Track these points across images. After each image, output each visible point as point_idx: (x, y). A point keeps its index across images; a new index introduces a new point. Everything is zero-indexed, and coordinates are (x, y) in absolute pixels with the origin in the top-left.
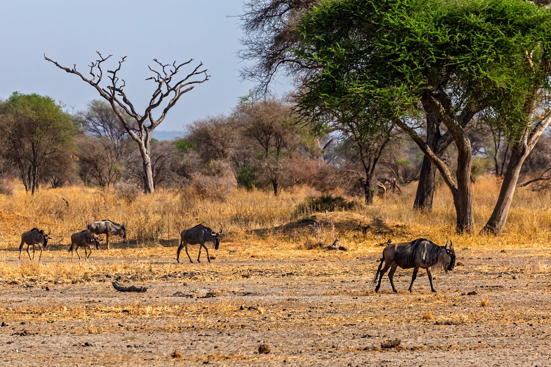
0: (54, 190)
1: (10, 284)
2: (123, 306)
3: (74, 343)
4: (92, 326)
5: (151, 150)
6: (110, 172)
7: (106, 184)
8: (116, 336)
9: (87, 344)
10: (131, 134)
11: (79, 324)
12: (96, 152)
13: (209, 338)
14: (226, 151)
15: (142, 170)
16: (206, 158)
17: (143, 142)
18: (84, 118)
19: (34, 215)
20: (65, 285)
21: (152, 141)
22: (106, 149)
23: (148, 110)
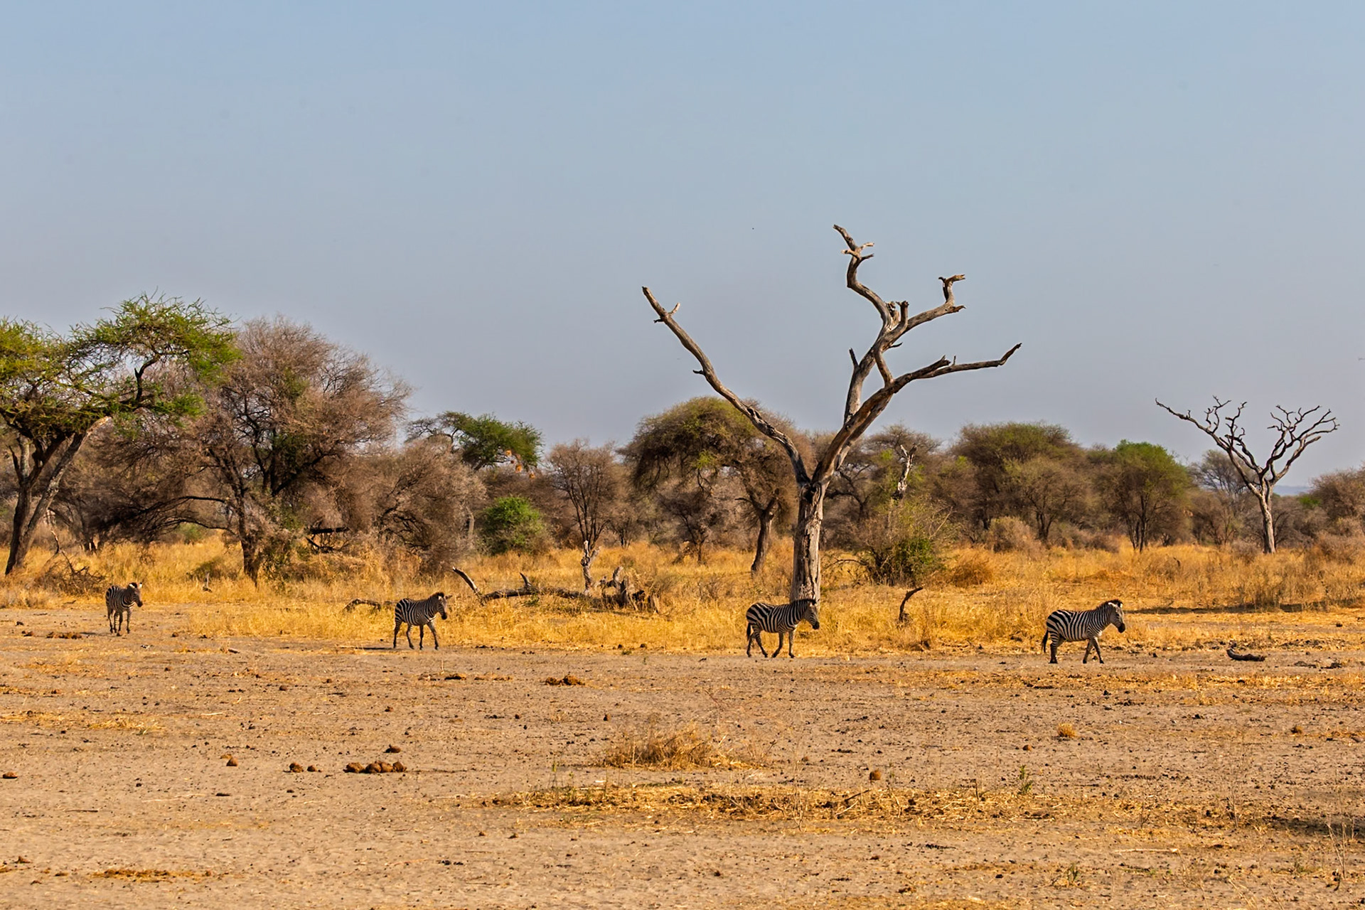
0: (1165, 549)
1: (1115, 649)
2: (1238, 676)
3: (1184, 715)
4: (1203, 696)
5: (1273, 506)
6: (1226, 529)
7: (1223, 542)
8: (1229, 708)
9: (1197, 717)
10: (1250, 488)
11: (1189, 695)
12: (1212, 508)
13: (1333, 713)
14: (1356, 508)
15: (1262, 527)
16: (1333, 516)
17: (1264, 497)
18: (1199, 470)
19: (1142, 575)
20: (1175, 652)
21: (1274, 496)
22: (1223, 504)
23: (1270, 462)
